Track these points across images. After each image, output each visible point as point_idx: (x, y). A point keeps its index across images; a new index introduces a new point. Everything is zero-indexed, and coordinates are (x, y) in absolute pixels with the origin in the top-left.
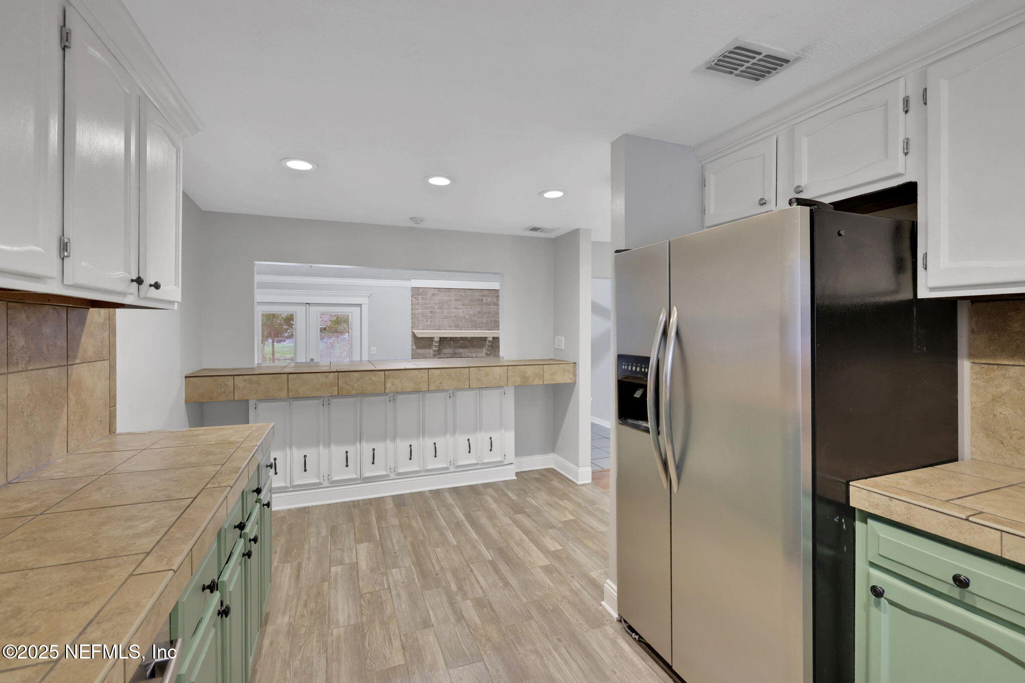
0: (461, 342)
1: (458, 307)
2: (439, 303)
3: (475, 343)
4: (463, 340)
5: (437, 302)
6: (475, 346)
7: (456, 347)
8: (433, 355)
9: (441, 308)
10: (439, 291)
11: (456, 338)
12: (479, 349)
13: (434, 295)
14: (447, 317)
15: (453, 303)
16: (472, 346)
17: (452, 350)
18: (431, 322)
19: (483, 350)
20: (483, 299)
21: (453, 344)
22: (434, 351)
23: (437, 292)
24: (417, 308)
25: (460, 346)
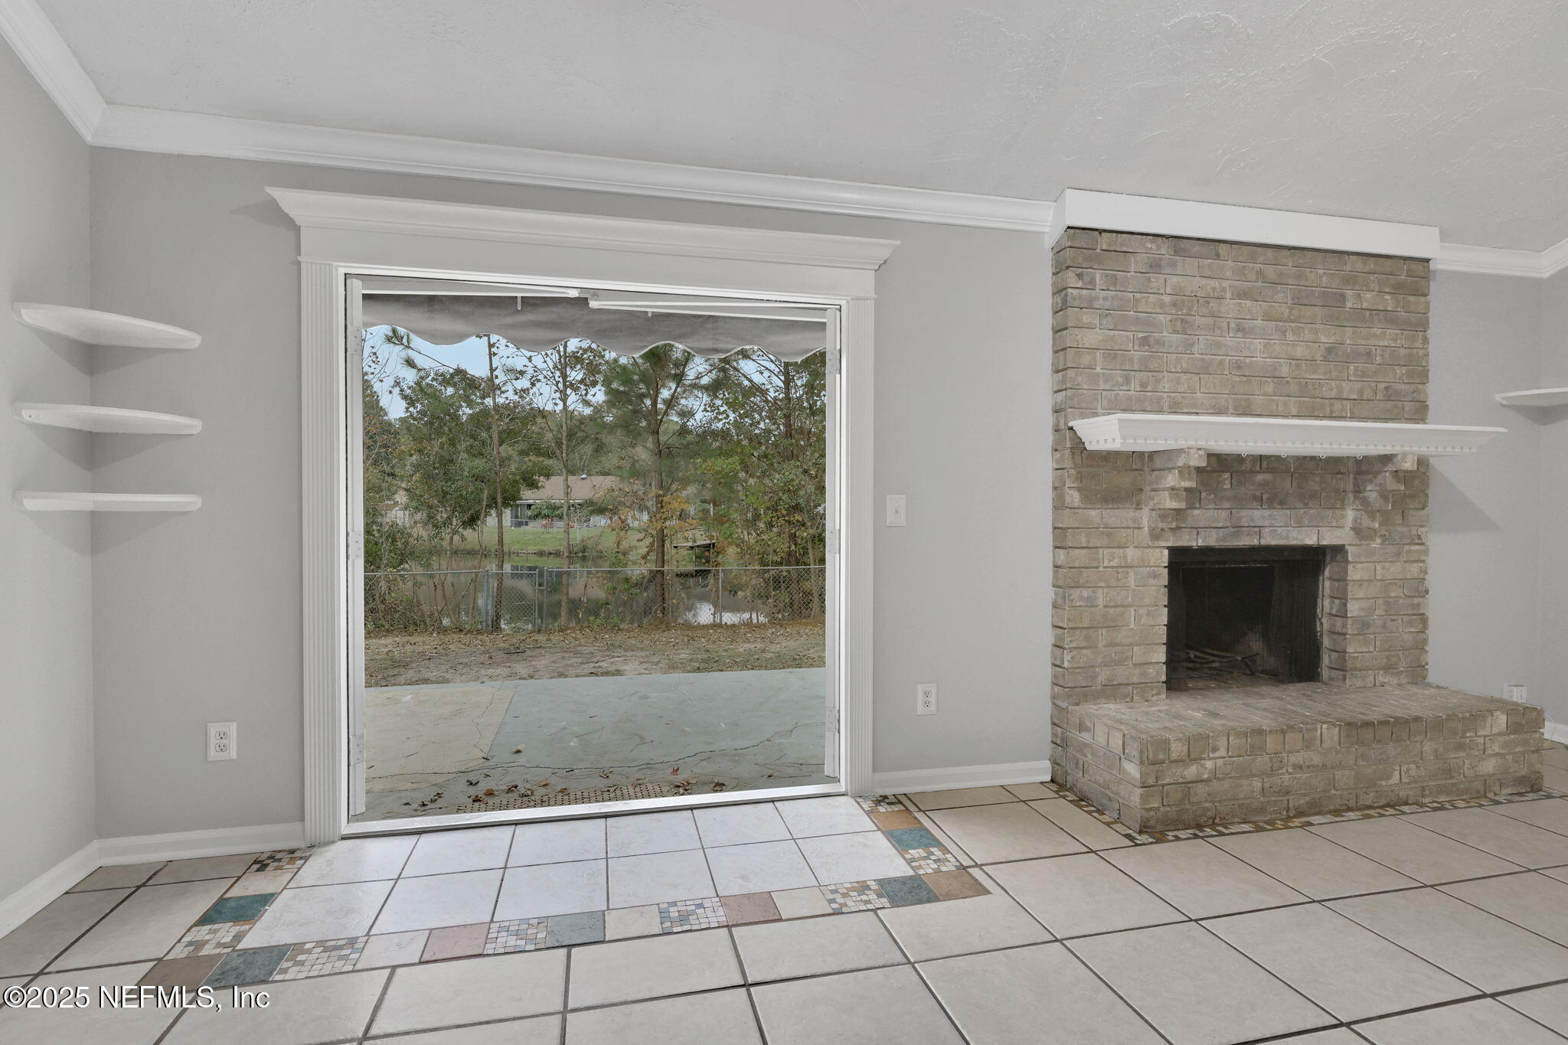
0: (1260, 477)
1: (1248, 324)
2: (1174, 304)
3: (1314, 485)
4: (1268, 471)
5: (1167, 299)
6: (1314, 496)
7: (1239, 502)
8: (1152, 531)
9: (1183, 326)
10: (1177, 251)
11: (1239, 459)
12: (1329, 513)
13: (1155, 266)
14: (1204, 370)
15: (1230, 306)
16: (1301, 498)
17: (1224, 514)
18: (1143, 385)
19: (1343, 517)
20: (1343, 297)
21: (1227, 486)
22: (1164, 514)
23: (1164, 250)
24: (1085, 321)
25: (1254, 497)
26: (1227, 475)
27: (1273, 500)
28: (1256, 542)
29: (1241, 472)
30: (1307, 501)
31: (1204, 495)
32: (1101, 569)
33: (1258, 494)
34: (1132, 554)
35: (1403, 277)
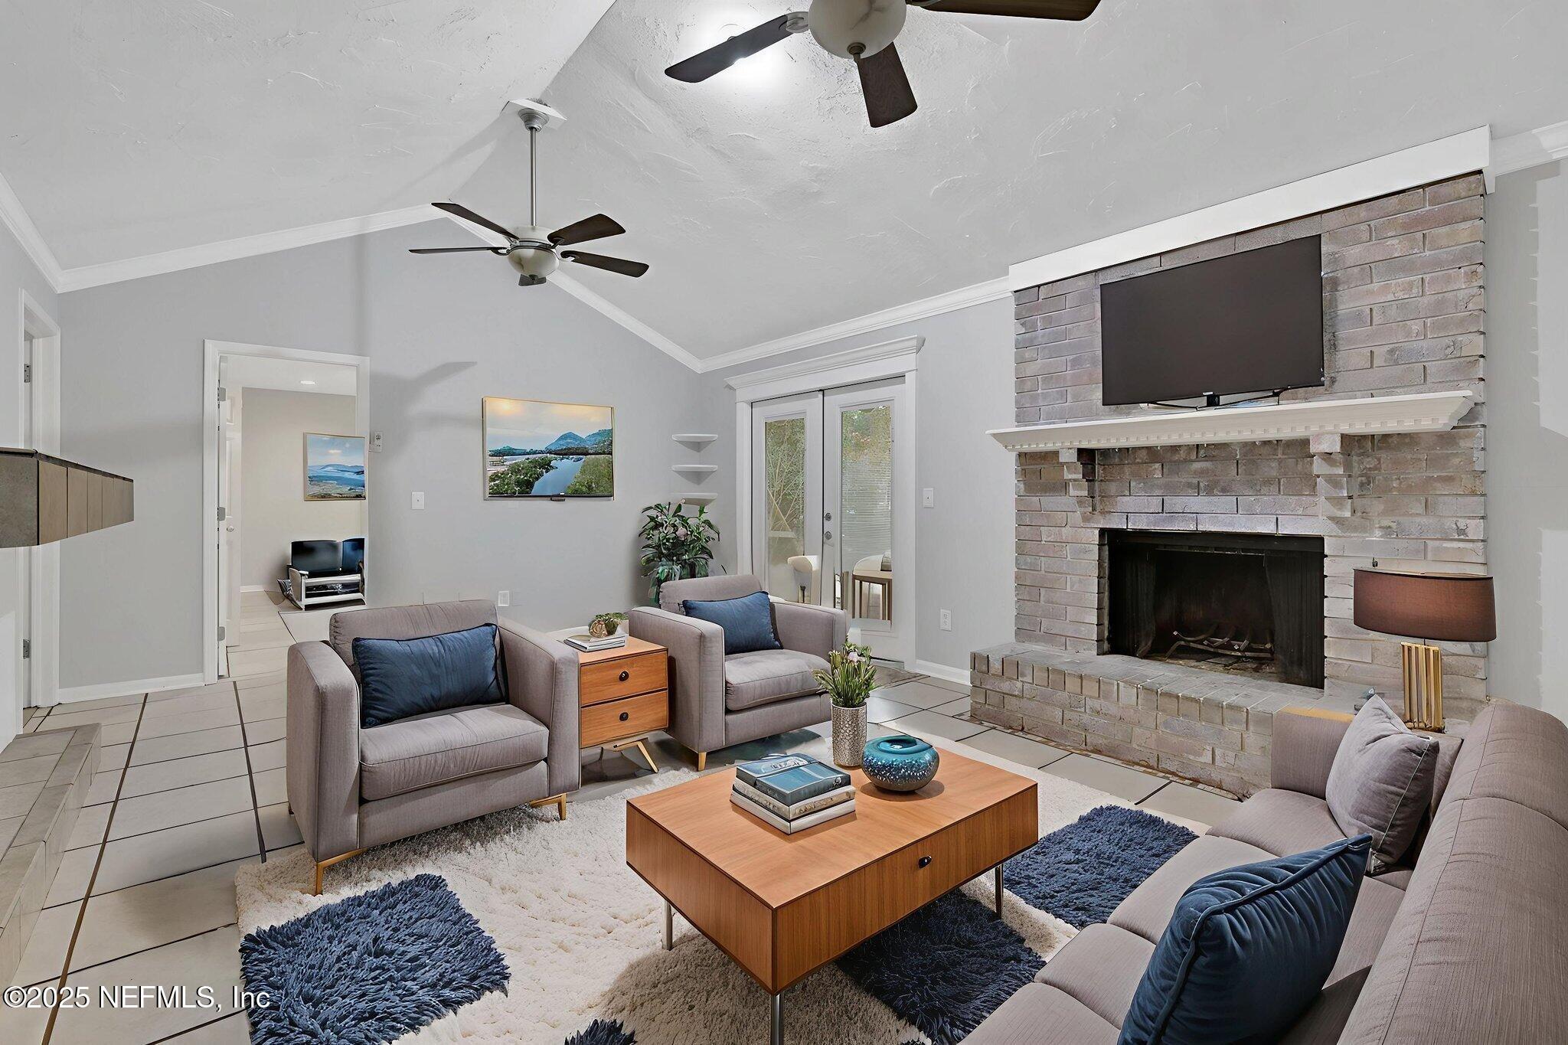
0: (1197, 466)
3: (1269, 470)
4: (1207, 458)
6: (1268, 482)
7: (1172, 490)
8: (1083, 514)
12: (1294, 500)
13: (1086, 298)
16: (1251, 484)
17: (1155, 500)
18: (1075, 397)
19: (1314, 504)
21: (1158, 475)
24: (1027, 357)
25: (1189, 485)
26: (1158, 466)
27: (1213, 487)
28: (1192, 528)
29: (1175, 462)
30: (1258, 488)
31: (1133, 484)
32: (1043, 542)
33: (1195, 481)
34: (1066, 532)
35: (1428, 208)
